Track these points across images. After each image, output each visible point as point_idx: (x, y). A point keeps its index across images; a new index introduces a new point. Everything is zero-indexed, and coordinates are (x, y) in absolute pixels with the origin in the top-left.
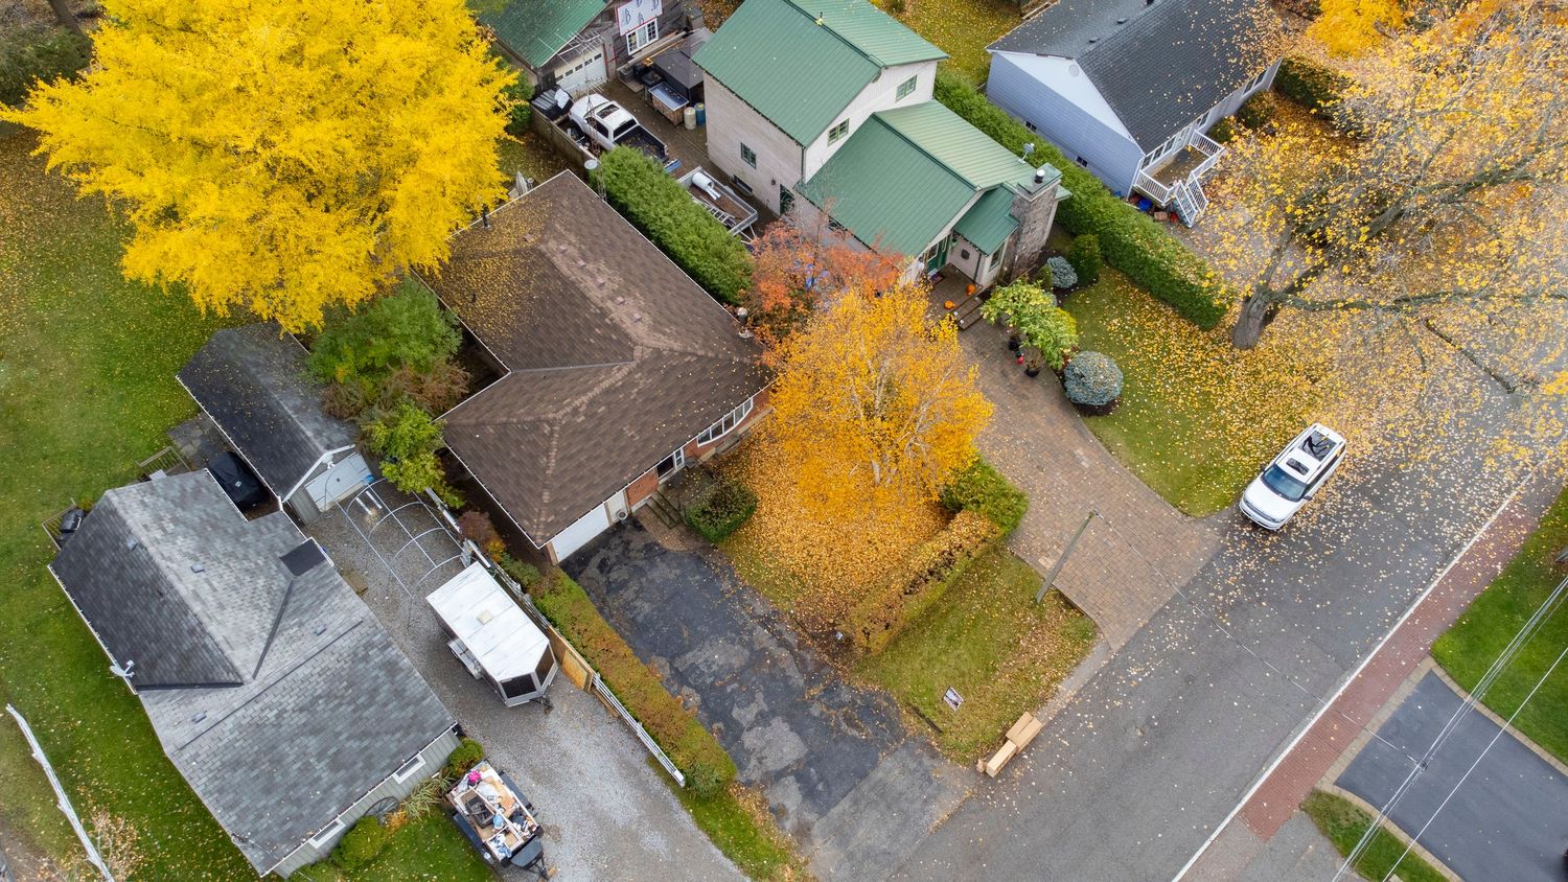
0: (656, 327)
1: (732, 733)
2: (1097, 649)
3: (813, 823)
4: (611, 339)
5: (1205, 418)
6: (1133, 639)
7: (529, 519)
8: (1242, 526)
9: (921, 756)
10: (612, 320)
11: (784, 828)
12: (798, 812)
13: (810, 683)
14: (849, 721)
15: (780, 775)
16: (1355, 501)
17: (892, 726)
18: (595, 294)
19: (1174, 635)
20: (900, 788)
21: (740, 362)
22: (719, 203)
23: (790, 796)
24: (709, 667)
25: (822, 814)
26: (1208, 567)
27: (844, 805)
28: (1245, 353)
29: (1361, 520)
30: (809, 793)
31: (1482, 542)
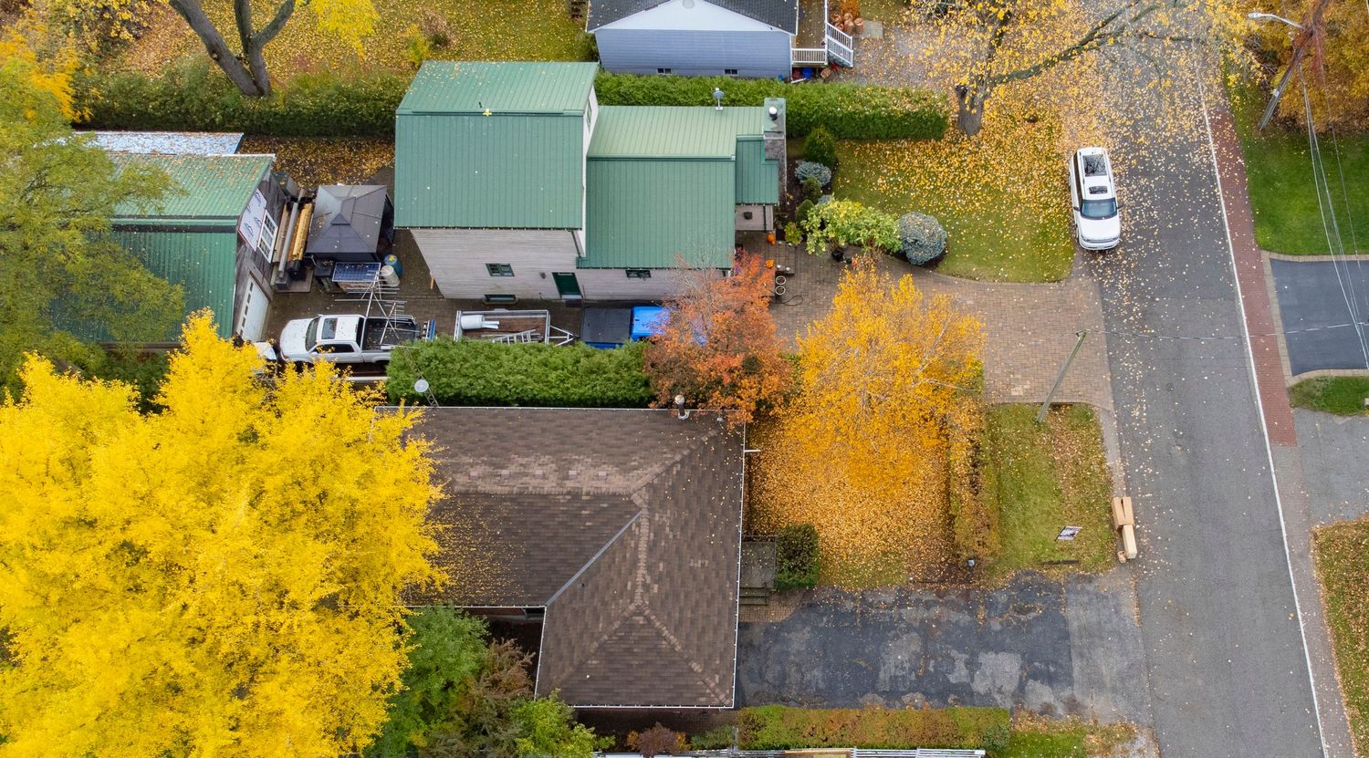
0: (625, 469)
1: (965, 694)
2: (1102, 419)
3: (1073, 695)
4: (604, 509)
5: (1002, 204)
6: (1113, 393)
7: (703, 695)
8: (1096, 260)
9: (1083, 588)
10: (588, 494)
11: (1060, 716)
12: (1058, 698)
13: (973, 613)
14: (1021, 611)
15: (1021, 687)
16: (1136, 183)
17: (1048, 587)
18: (550, 486)
19: (1133, 368)
20: (1094, 620)
21: (711, 438)
22: (505, 328)
23: (1042, 694)
24: (903, 669)
25: (1071, 683)
26: (1105, 305)
27: (1077, 665)
28: (980, 135)
29: (1151, 194)
30: (1050, 679)
31: (1219, 151)
